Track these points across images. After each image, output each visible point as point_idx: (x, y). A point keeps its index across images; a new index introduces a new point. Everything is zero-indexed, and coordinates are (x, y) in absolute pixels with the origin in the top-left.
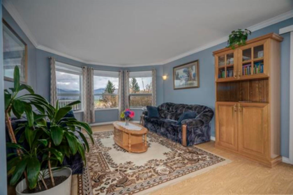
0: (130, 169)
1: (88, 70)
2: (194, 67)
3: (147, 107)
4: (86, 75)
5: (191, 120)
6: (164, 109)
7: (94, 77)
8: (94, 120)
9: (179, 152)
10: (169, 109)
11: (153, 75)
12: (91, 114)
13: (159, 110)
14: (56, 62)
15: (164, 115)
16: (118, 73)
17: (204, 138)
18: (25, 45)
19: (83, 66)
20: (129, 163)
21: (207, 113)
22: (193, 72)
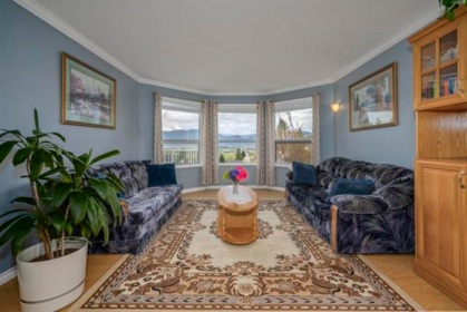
0: (198, 268)
1: (209, 105)
2: (387, 81)
3: (294, 163)
4: (205, 112)
5: (350, 197)
6: (326, 169)
7: (219, 114)
8: (217, 181)
9: (313, 260)
10: (334, 171)
11: (314, 103)
12: (213, 171)
13: (318, 171)
14: (163, 98)
15: (325, 181)
16: (255, 105)
17: (393, 244)
18: (114, 80)
19: (201, 99)
20: (206, 257)
21: (399, 186)
22: (386, 91)
